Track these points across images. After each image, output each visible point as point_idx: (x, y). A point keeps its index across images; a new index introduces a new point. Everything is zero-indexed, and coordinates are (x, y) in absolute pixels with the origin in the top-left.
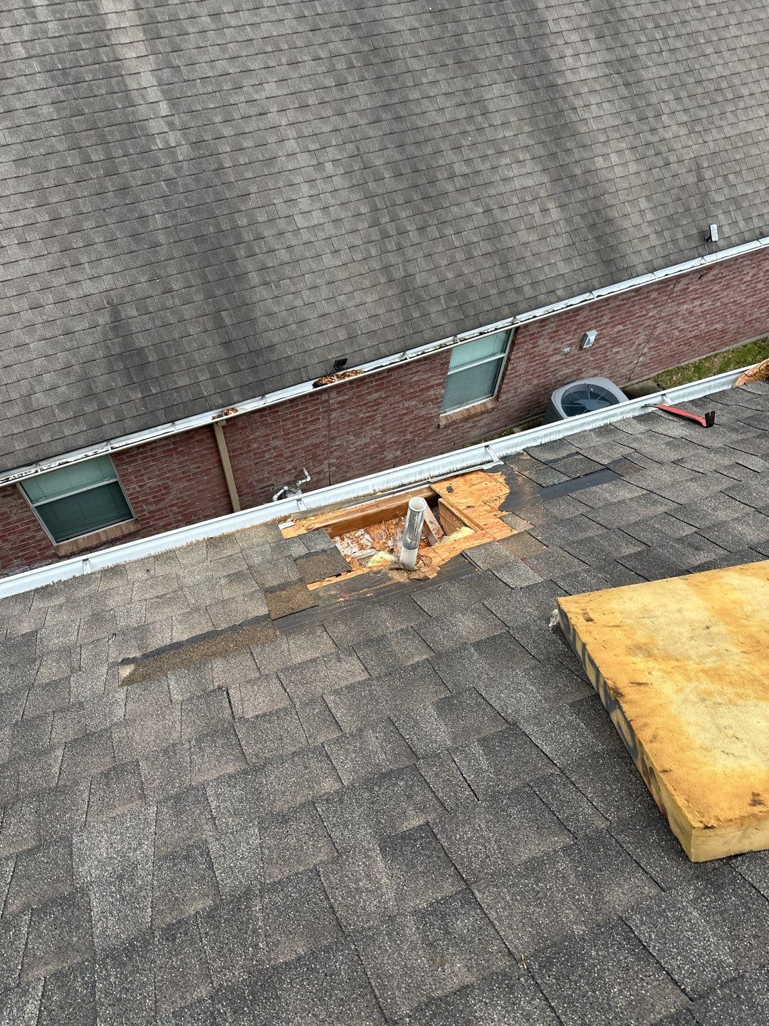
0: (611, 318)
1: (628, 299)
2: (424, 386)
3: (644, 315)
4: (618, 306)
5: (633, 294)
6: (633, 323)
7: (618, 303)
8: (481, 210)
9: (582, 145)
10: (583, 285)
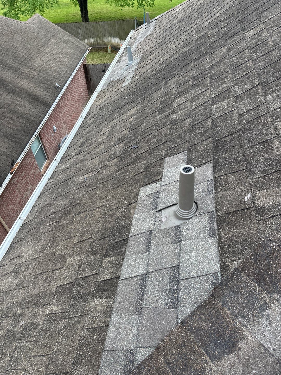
0: (54, 120)
1: (54, 113)
2: (31, 164)
3: (60, 116)
4: (53, 116)
5: (54, 111)
6: (59, 120)
7: (53, 115)
9: (11, 83)
10: (45, 111)
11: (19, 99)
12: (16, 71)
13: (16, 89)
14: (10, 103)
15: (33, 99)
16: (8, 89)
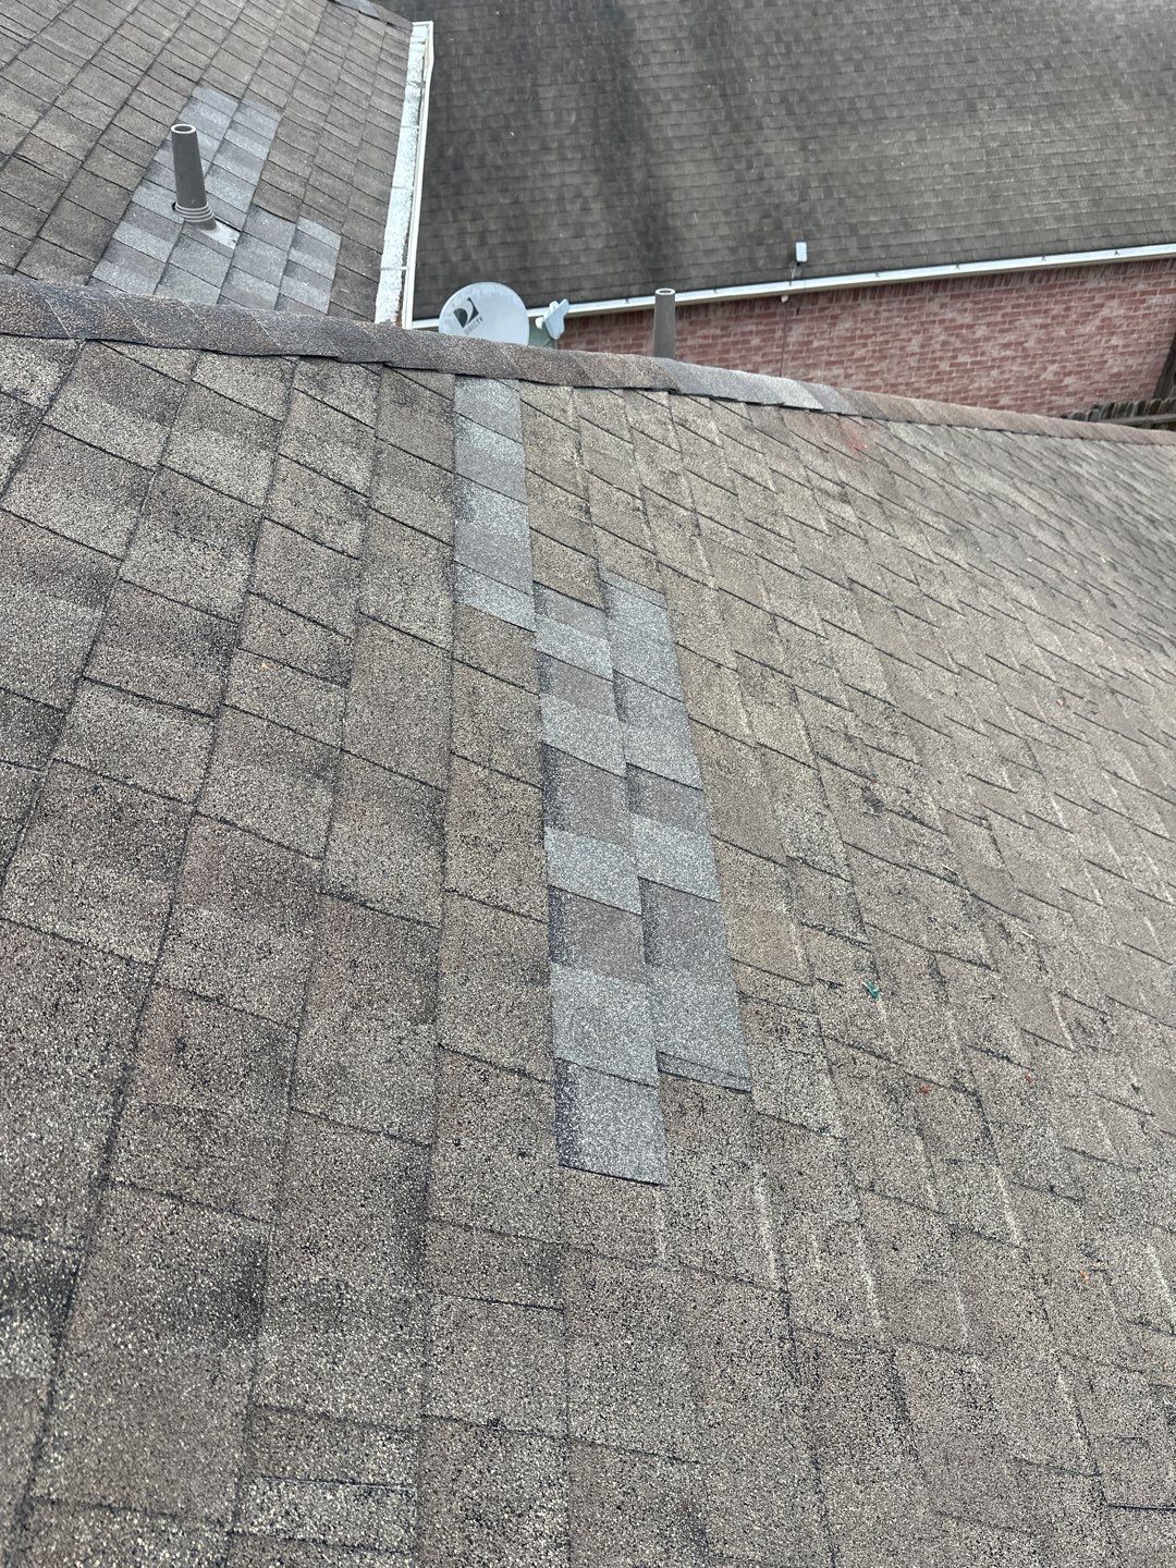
8: (508, 201)
9: (649, 151)
10: (616, 290)
11: (596, 207)
12: (736, 128)
13: (638, 176)
14: (551, 196)
15: (643, 234)
16: (610, 159)
